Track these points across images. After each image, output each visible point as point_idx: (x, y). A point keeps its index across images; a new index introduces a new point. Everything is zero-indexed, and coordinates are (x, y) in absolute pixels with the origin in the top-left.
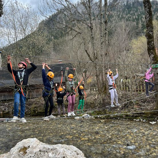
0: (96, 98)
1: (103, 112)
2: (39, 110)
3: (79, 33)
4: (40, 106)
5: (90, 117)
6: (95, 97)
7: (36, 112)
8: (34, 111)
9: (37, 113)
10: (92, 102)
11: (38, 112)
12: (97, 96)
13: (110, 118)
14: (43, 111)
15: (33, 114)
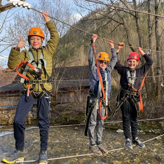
1: (156, 126)
2: (70, 118)
3: (121, 24)
7: (67, 120)
8: (65, 118)
9: (69, 122)
11: (69, 120)
14: (75, 119)
15: (64, 122)
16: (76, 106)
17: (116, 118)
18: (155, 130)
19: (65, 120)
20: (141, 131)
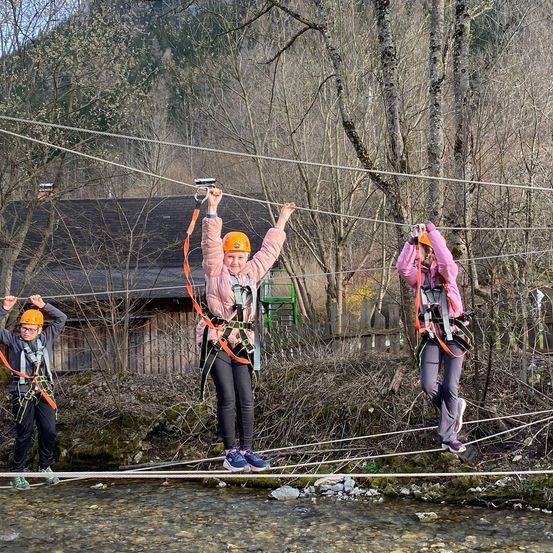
0: (395, 385)
2: (76, 441)
3: (314, 27)
4: (84, 421)
5: (358, 491)
6: (388, 384)
7: (59, 453)
10: (371, 410)
11: (70, 453)
12: (399, 376)
13: (472, 503)
14: (97, 450)
16: (104, 388)
17: (279, 440)
18: (424, 485)
20: (369, 494)
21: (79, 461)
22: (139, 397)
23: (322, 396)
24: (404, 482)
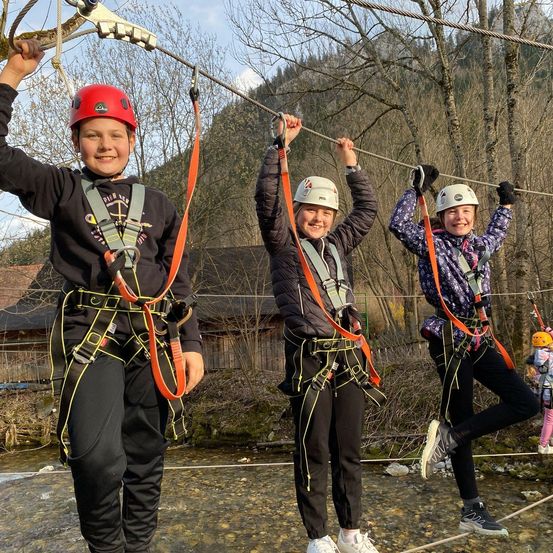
2: (223, 423)
3: (395, 107)
7: (211, 431)
8: (203, 425)
9: (217, 437)
11: (219, 432)
14: (240, 430)
15: (200, 437)
16: (242, 382)
17: (383, 425)
18: (516, 464)
19: (203, 431)
21: (226, 438)
22: (269, 388)
23: (416, 389)
24: (498, 461)
